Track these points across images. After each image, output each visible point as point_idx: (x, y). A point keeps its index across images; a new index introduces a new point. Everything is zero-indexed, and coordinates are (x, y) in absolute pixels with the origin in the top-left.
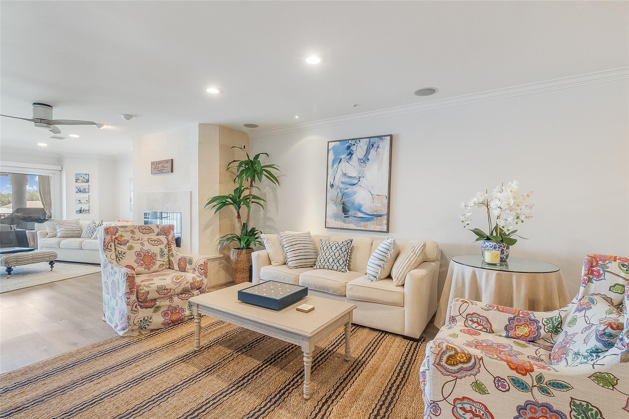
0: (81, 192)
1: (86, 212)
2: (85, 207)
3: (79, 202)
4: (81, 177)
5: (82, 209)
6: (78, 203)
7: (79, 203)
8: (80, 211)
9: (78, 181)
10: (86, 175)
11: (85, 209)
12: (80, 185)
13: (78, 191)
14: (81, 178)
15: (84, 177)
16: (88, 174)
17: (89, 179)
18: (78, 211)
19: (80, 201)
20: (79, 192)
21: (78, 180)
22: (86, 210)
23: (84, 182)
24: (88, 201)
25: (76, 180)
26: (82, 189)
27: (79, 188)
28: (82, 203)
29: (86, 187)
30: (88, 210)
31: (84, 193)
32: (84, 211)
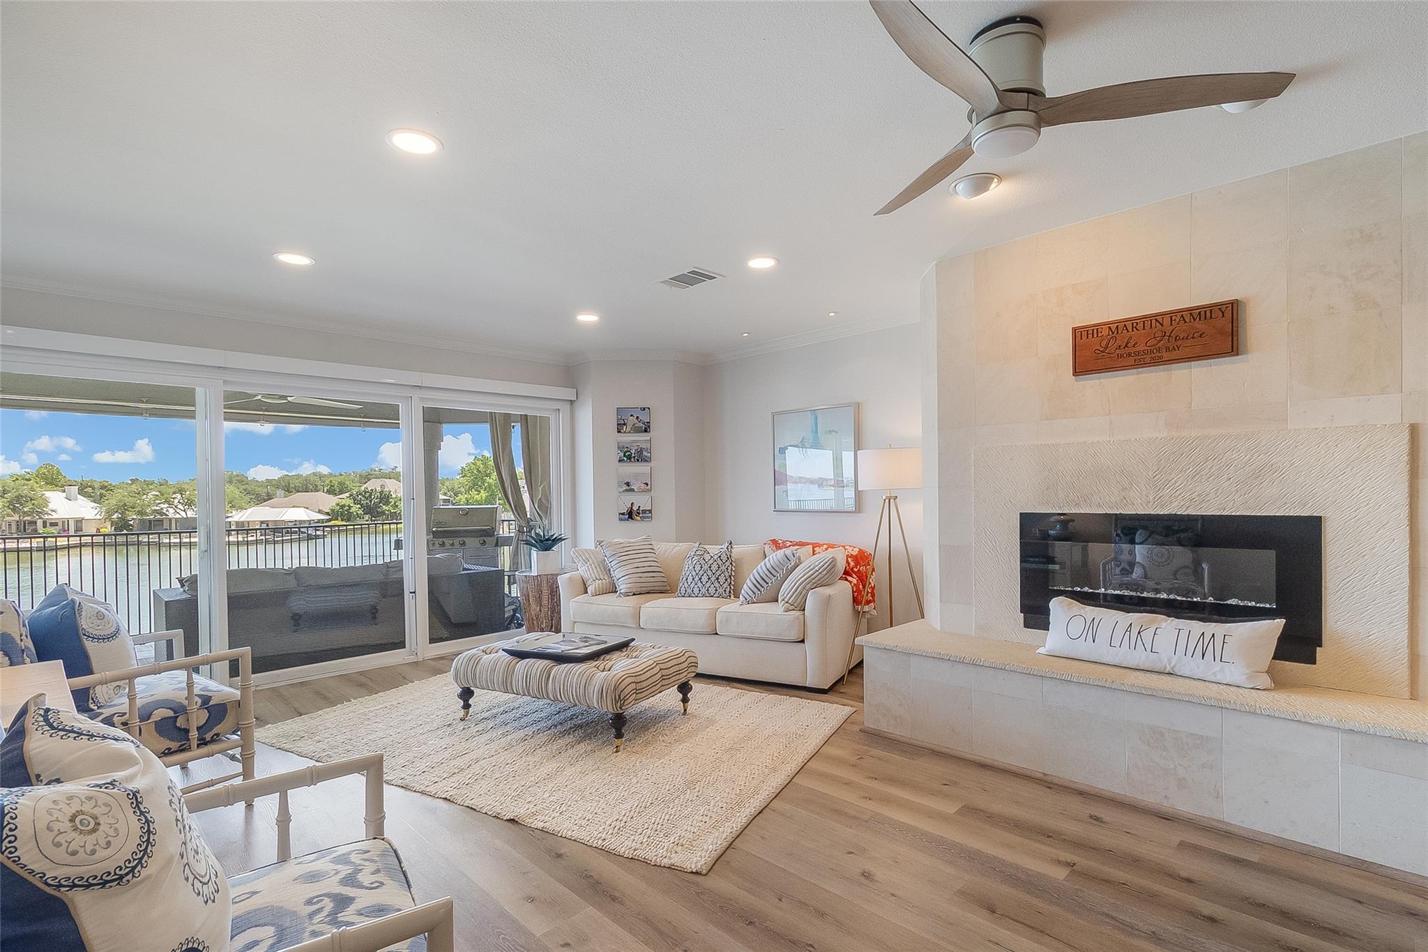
0: (630, 459)
1: (644, 517)
2: (641, 501)
3: (627, 488)
4: (631, 415)
5: (635, 508)
6: (624, 491)
7: (627, 490)
8: (630, 515)
9: (625, 427)
10: (644, 409)
11: (641, 509)
12: (627, 438)
13: (624, 456)
14: (632, 421)
15: (637, 418)
16: (649, 408)
17: (649, 423)
18: (623, 514)
19: (628, 486)
20: (625, 459)
21: (624, 424)
22: (644, 512)
23: (637, 430)
24: (647, 487)
25: (618, 424)
26: (633, 451)
27: (626, 449)
28: (633, 490)
29: (643, 446)
30: (650, 511)
31: (638, 460)
32: (639, 513)
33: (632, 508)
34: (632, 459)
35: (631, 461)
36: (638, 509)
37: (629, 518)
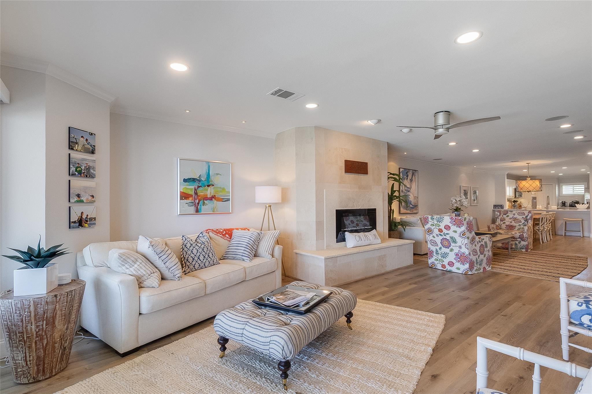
0: (81, 174)
2: (88, 211)
3: (78, 199)
4: (82, 137)
5: (84, 217)
6: (75, 202)
7: (78, 201)
8: (81, 223)
9: (77, 145)
10: (91, 134)
11: (89, 217)
13: (76, 170)
14: (81, 141)
15: (86, 140)
16: (95, 134)
18: (74, 222)
19: (79, 197)
20: (77, 173)
21: (77, 143)
22: (91, 219)
23: (86, 150)
24: (93, 199)
26: (83, 168)
27: (77, 165)
28: (82, 201)
29: (91, 164)
30: (95, 219)
31: (87, 176)
32: (87, 221)
33: (81, 217)
34: (82, 175)
35: (81, 176)
36: (86, 218)
37: (79, 225)
